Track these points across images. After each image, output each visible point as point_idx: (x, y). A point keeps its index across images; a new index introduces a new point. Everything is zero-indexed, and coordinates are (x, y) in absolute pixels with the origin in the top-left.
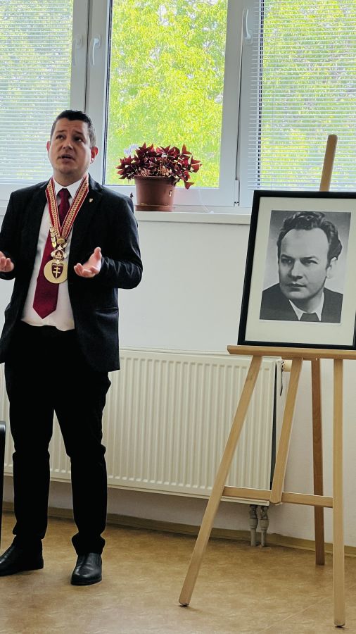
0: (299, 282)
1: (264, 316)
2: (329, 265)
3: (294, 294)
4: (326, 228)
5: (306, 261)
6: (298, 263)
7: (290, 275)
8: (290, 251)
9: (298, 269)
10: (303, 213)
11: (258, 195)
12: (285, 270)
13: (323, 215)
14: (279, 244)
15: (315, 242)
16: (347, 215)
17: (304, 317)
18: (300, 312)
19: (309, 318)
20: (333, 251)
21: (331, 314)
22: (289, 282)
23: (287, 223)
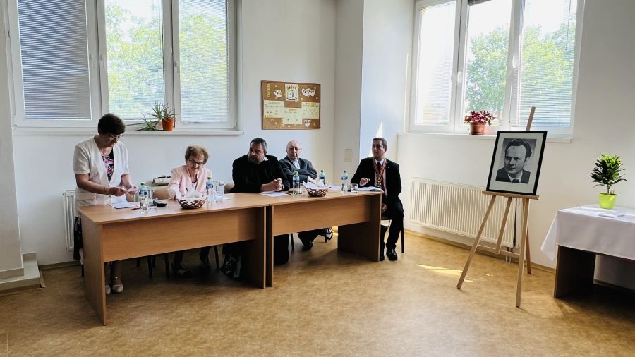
0: (513, 167)
1: (498, 179)
2: (525, 160)
3: (510, 172)
4: (525, 145)
5: (516, 159)
6: (513, 160)
7: (509, 164)
8: (510, 155)
9: (513, 162)
10: (517, 139)
12: (507, 162)
13: (525, 140)
14: (506, 152)
15: (521, 151)
16: (535, 140)
17: (514, 181)
18: (512, 179)
19: (517, 181)
20: (529, 154)
21: (525, 180)
22: (509, 167)
23: (510, 143)
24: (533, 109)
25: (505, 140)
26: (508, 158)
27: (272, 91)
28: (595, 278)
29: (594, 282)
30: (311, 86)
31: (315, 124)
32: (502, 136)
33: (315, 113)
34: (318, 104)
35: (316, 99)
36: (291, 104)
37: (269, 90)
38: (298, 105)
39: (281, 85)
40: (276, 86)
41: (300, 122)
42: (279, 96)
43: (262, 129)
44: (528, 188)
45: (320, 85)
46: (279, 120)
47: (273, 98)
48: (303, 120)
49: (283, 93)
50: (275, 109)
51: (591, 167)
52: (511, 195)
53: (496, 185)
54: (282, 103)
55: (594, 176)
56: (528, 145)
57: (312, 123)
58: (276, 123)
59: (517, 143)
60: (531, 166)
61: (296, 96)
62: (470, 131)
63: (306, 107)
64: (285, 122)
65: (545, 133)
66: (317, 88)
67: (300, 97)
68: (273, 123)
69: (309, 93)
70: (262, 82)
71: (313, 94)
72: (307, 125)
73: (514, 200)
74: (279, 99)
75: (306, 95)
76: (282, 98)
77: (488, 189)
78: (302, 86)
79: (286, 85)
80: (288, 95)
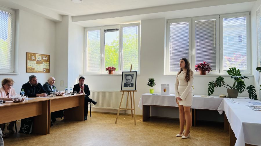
1: (124, 86)
2: (132, 80)
3: (128, 84)
4: (131, 76)
5: (129, 80)
8: (127, 79)
9: (128, 81)
11: (123, 72)
12: (126, 81)
13: (131, 74)
15: (130, 77)
16: (134, 74)
17: (129, 87)
18: (128, 86)
19: (130, 87)
20: (132, 78)
21: (132, 86)
22: (127, 82)
23: (126, 75)
24: (131, 65)
25: (125, 74)
26: (127, 80)
27: (31, 57)
28: (150, 115)
29: (150, 117)
30: (46, 56)
31: (47, 71)
32: (124, 73)
33: (48, 66)
34: (49, 63)
35: (48, 61)
36: (38, 62)
37: (29, 56)
38: (41, 63)
39: (35, 55)
40: (33, 55)
41: (42, 70)
42: (34, 59)
43: (26, 72)
44: (133, 88)
45: (49, 55)
46: (33, 69)
47: (31, 59)
48: (43, 69)
49: (36, 58)
50: (32, 64)
51: (147, 82)
52: (128, 91)
53: (124, 88)
54: (35, 62)
55: (148, 84)
56: (132, 76)
57: (46, 71)
58: (32, 70)
59: (129, 75)
60: (133, 82)
61: (41, 59)
62: (108, 73)
63: (44, 64)
64: (36, 70)
65: (136, 72)
66: (48, 56)
67: (42, 60)
68: (31, 70)
69: (45, 58)
70: (27, 53)
71: (47, 59)
72: (45, 71)
73: (130, 92)
74: (34, 60)
75: (44, 59)
76: (35, 60)
77: (122, 90)
78: (43, 55)
79: (37, 55)
80: (37, 59)
